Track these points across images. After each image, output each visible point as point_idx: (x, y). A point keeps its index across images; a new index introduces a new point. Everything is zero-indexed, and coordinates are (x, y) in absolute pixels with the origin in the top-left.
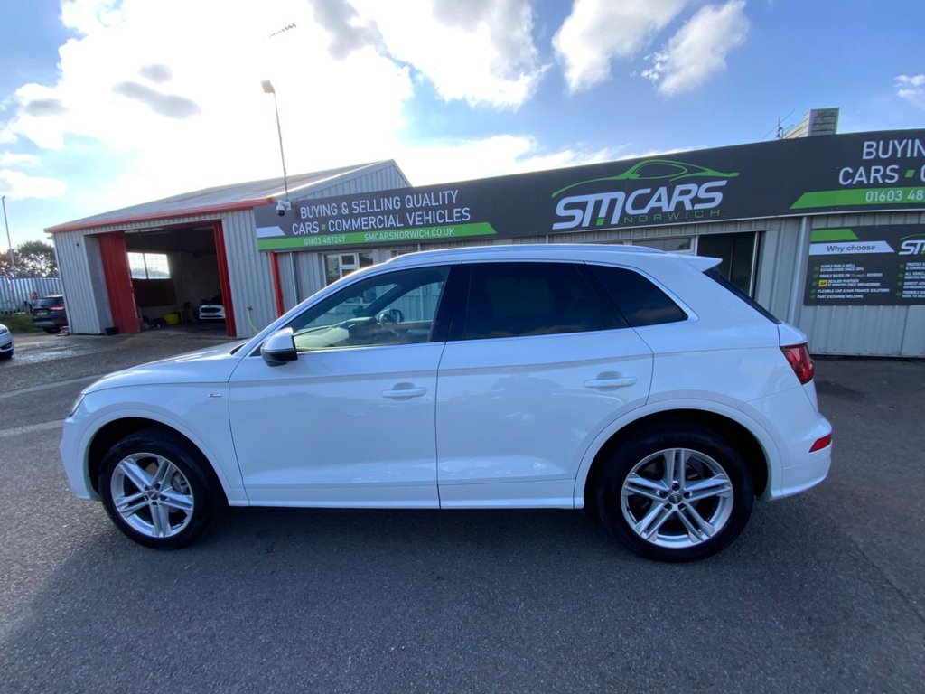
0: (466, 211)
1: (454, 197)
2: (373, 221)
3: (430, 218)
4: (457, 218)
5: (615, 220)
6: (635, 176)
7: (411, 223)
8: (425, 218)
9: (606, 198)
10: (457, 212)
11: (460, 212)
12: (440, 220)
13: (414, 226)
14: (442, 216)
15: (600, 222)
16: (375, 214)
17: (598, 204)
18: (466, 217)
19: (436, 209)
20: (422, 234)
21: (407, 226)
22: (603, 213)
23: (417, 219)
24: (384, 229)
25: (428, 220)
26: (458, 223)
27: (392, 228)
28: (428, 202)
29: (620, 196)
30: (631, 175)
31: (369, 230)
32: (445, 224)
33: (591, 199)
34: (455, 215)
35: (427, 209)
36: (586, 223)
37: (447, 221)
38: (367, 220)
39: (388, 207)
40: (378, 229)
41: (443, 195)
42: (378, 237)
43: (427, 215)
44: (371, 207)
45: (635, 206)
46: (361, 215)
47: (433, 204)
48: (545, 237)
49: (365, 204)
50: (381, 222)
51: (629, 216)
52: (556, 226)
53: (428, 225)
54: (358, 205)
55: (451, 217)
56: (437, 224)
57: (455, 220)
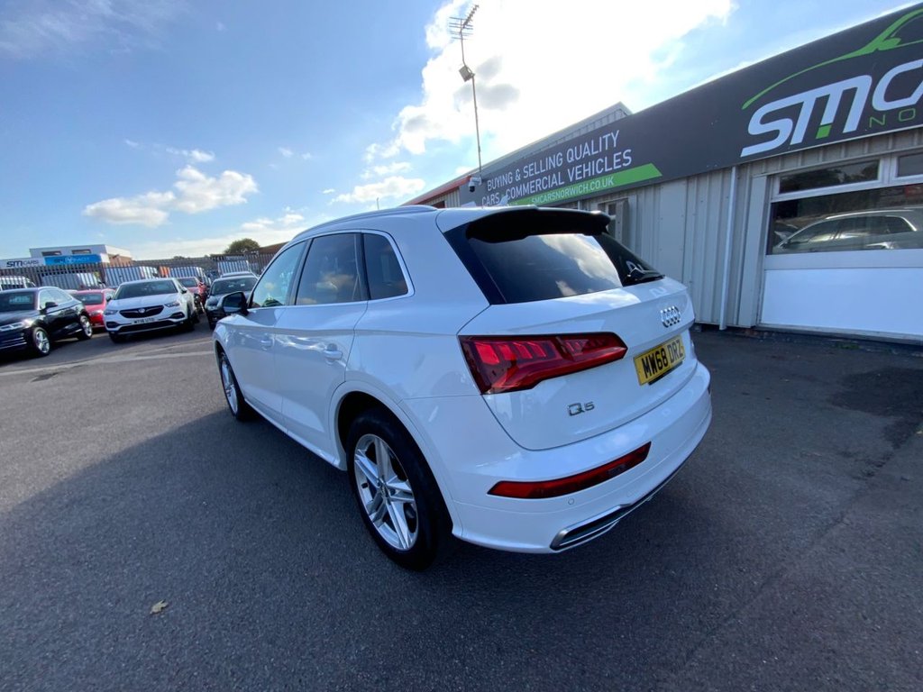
0: (627, 155)
1: (615, 139)
2: (539, 184)
3: (589, 169)
4: (617, 164)
5: (851, 125)
6: (894, 43)
7: (571, 180)
8: (585, 171)
9: (834, 91)
10: (617, 158)
11: (620, 157)
12: (600, 170)
13: (575, 182)
14: (601, 165)
15: (823, 133)
16: (540, 176)
17: (821, 104)
18: (627, 161)
19: (595, 158)
20: (582, 189)
21: (568, 183)
22: (828, 117)
23: (577, 173)
24: (548, 190)
25: (587, 173)
26: (618, 170)
27: (555, 188)
28: (588, 152)
29: (862, 83)
30: (881, 43)
31: (536, 193)
32: (605, 174)
33: (808, 99)
34: (615, 161)
35: (587, 160)
36: (798, 139)
37: (606, 170)
38: (534, 184)
39: (552, 166)
40: (543, 191)
41: (604, 141)
42: (542, 199)
43: (587, 167)
44: (538, 170)
45: (890, 96)
46: (530, 179)
47: (593, 153)
48: (730, 169)
49: (533, 167)
50: (546, 182)
51: (879, 114)
52: (747, 152)
53: (588, 178)
54: (527, 169)
55: (610, 164)
56: (596, 176)
57: (615, 168)
